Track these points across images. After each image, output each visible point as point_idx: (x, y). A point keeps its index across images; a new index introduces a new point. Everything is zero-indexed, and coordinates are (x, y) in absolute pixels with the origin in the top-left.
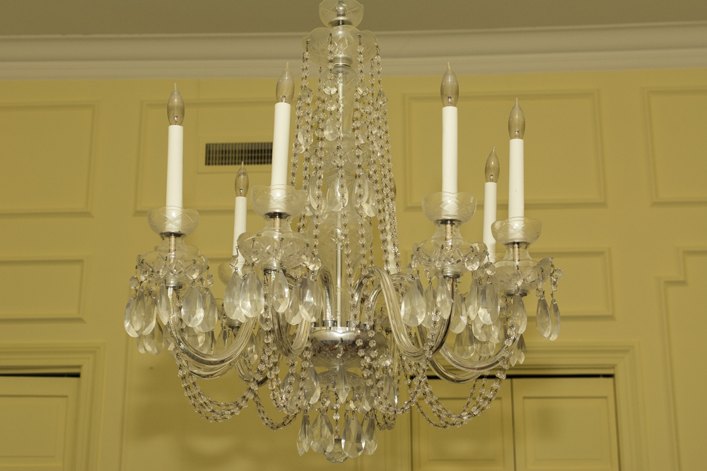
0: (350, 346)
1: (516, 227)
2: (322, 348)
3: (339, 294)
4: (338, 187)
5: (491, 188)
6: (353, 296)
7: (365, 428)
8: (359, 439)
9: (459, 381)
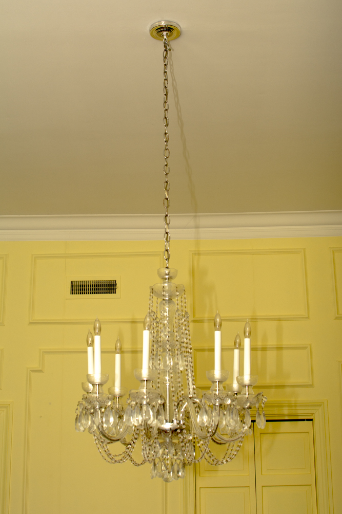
0: (174, 431)
1: (247, 379)
2: (161, 431)
3: (168, 407)
4: (167, 358)
5: (236, 352)
6: (175, 410)
7: (181, 466)
8: (178, 472)
9: (220, 444)
